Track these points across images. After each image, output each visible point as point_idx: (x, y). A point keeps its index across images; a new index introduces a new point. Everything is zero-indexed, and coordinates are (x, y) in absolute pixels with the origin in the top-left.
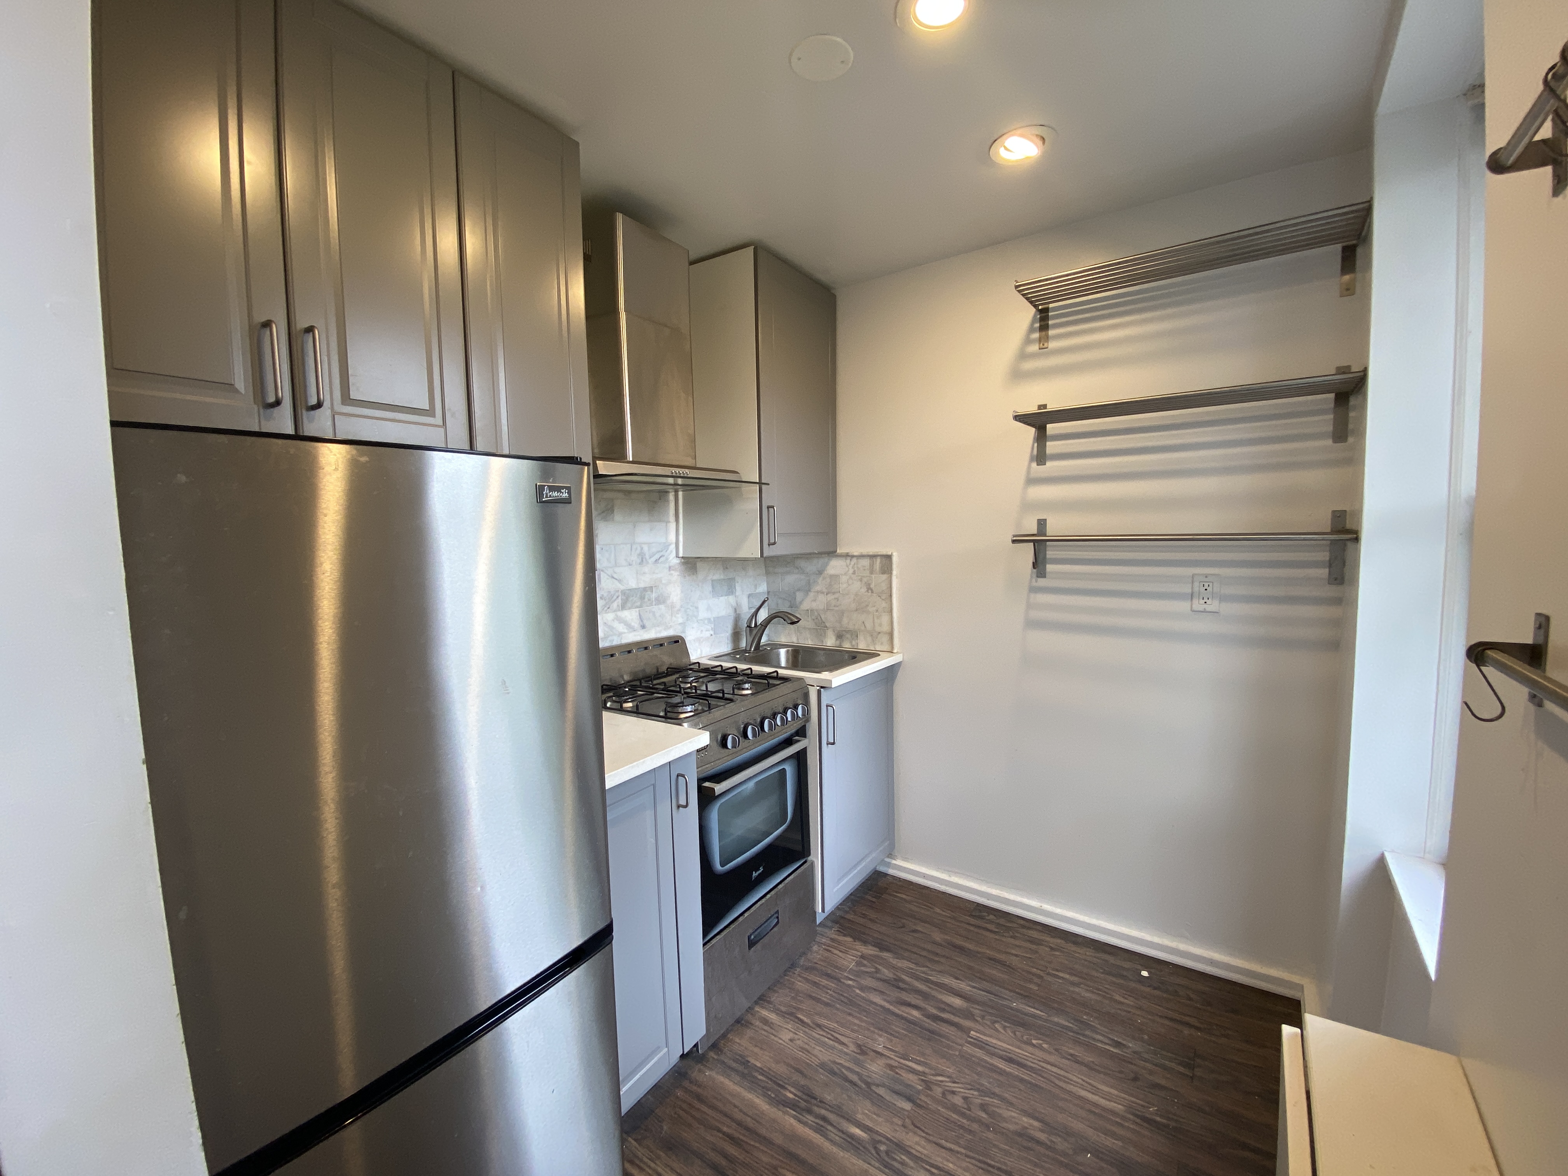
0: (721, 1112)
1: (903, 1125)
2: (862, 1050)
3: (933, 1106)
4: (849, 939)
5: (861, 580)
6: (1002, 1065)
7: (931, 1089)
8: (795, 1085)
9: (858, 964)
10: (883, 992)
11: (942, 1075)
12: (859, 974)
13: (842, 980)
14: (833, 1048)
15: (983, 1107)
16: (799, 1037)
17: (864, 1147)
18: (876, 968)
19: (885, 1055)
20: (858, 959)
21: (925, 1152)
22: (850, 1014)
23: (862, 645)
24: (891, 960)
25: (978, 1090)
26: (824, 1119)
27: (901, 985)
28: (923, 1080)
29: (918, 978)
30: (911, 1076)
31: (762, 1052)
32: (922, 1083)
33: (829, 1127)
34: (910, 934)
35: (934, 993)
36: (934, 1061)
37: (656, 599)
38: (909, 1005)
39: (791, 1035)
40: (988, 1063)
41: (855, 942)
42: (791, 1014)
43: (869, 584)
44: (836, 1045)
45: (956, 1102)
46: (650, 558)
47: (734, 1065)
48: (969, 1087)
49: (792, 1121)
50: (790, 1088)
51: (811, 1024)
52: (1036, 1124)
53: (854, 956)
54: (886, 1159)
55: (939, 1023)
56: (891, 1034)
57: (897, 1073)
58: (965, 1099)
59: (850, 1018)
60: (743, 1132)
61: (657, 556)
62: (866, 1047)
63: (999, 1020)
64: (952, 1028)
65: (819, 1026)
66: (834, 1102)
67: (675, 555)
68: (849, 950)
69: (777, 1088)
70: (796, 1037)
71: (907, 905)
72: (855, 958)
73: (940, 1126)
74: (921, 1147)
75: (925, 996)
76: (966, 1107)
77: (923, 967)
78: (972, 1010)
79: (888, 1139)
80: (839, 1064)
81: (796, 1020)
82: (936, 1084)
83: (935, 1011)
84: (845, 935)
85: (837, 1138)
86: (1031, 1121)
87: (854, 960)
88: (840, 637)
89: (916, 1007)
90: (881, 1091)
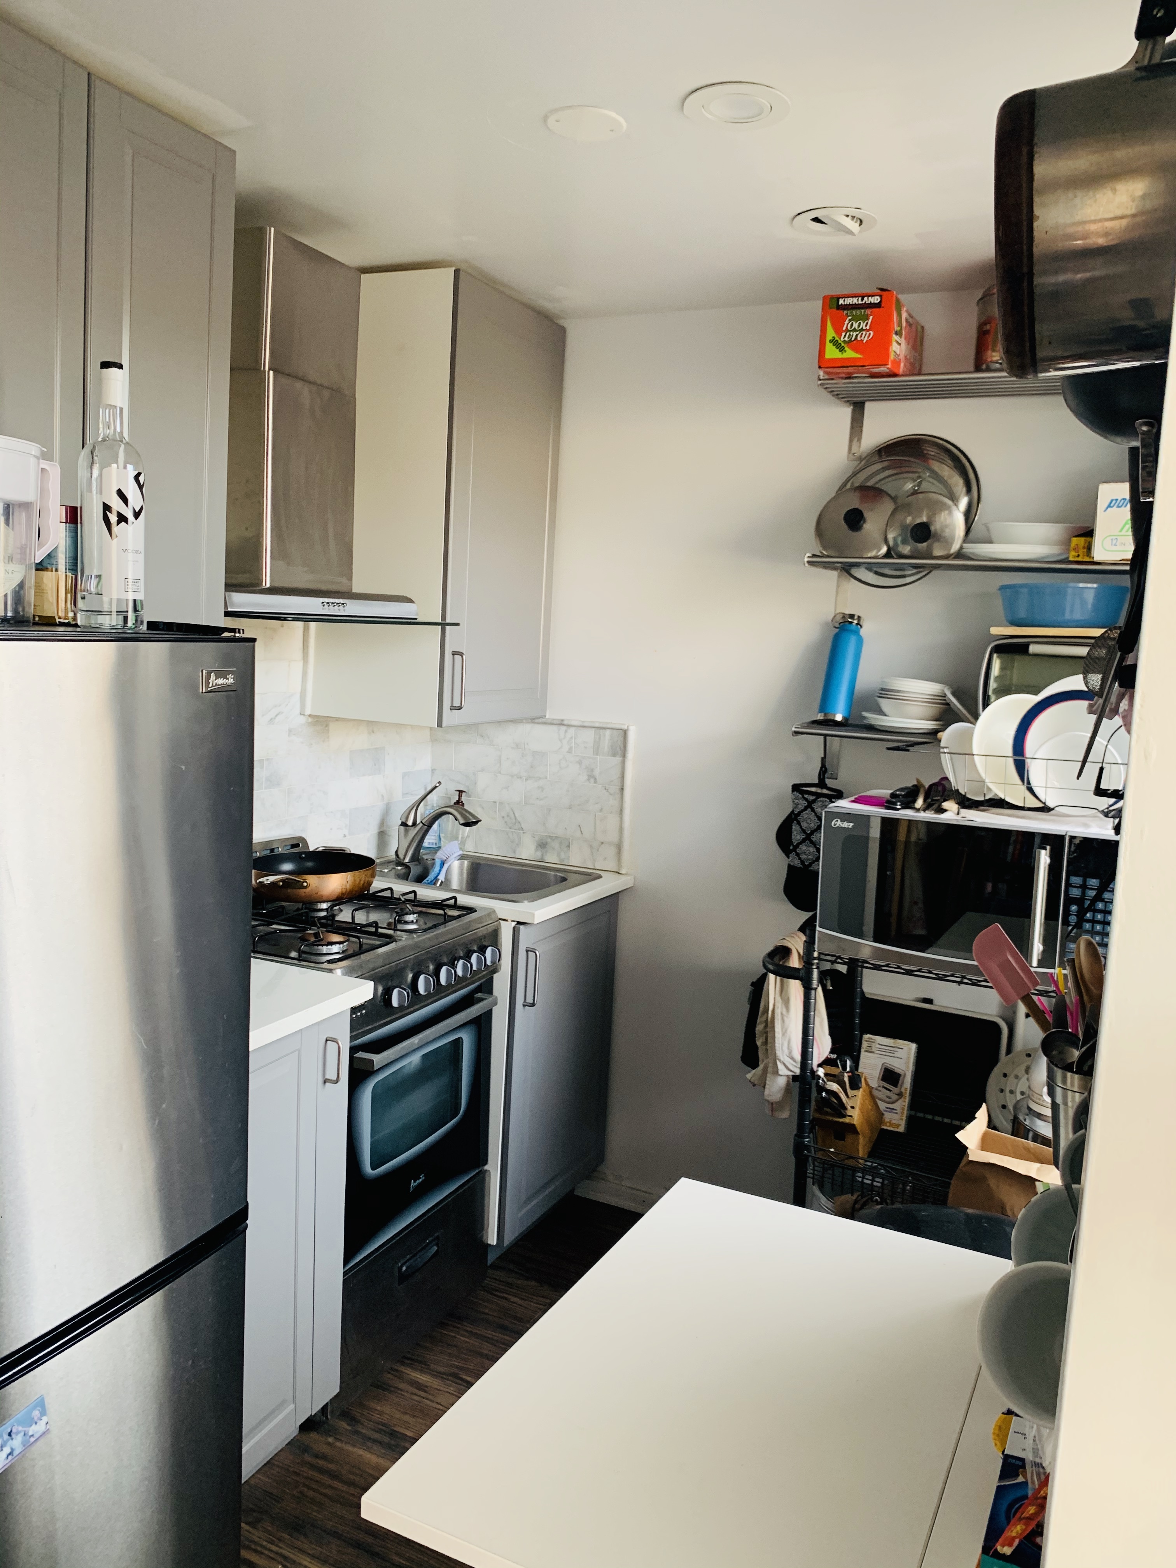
4: (533, 1284)
5: (580, 763)
23: (576, 859)
37: (267, 779)
42: (456, 1376)
43: (592, 770)
47: (377, 1436)
53: (539, 1304)
61: (273, 713)
67: (300, 711)
88: (542, 847)
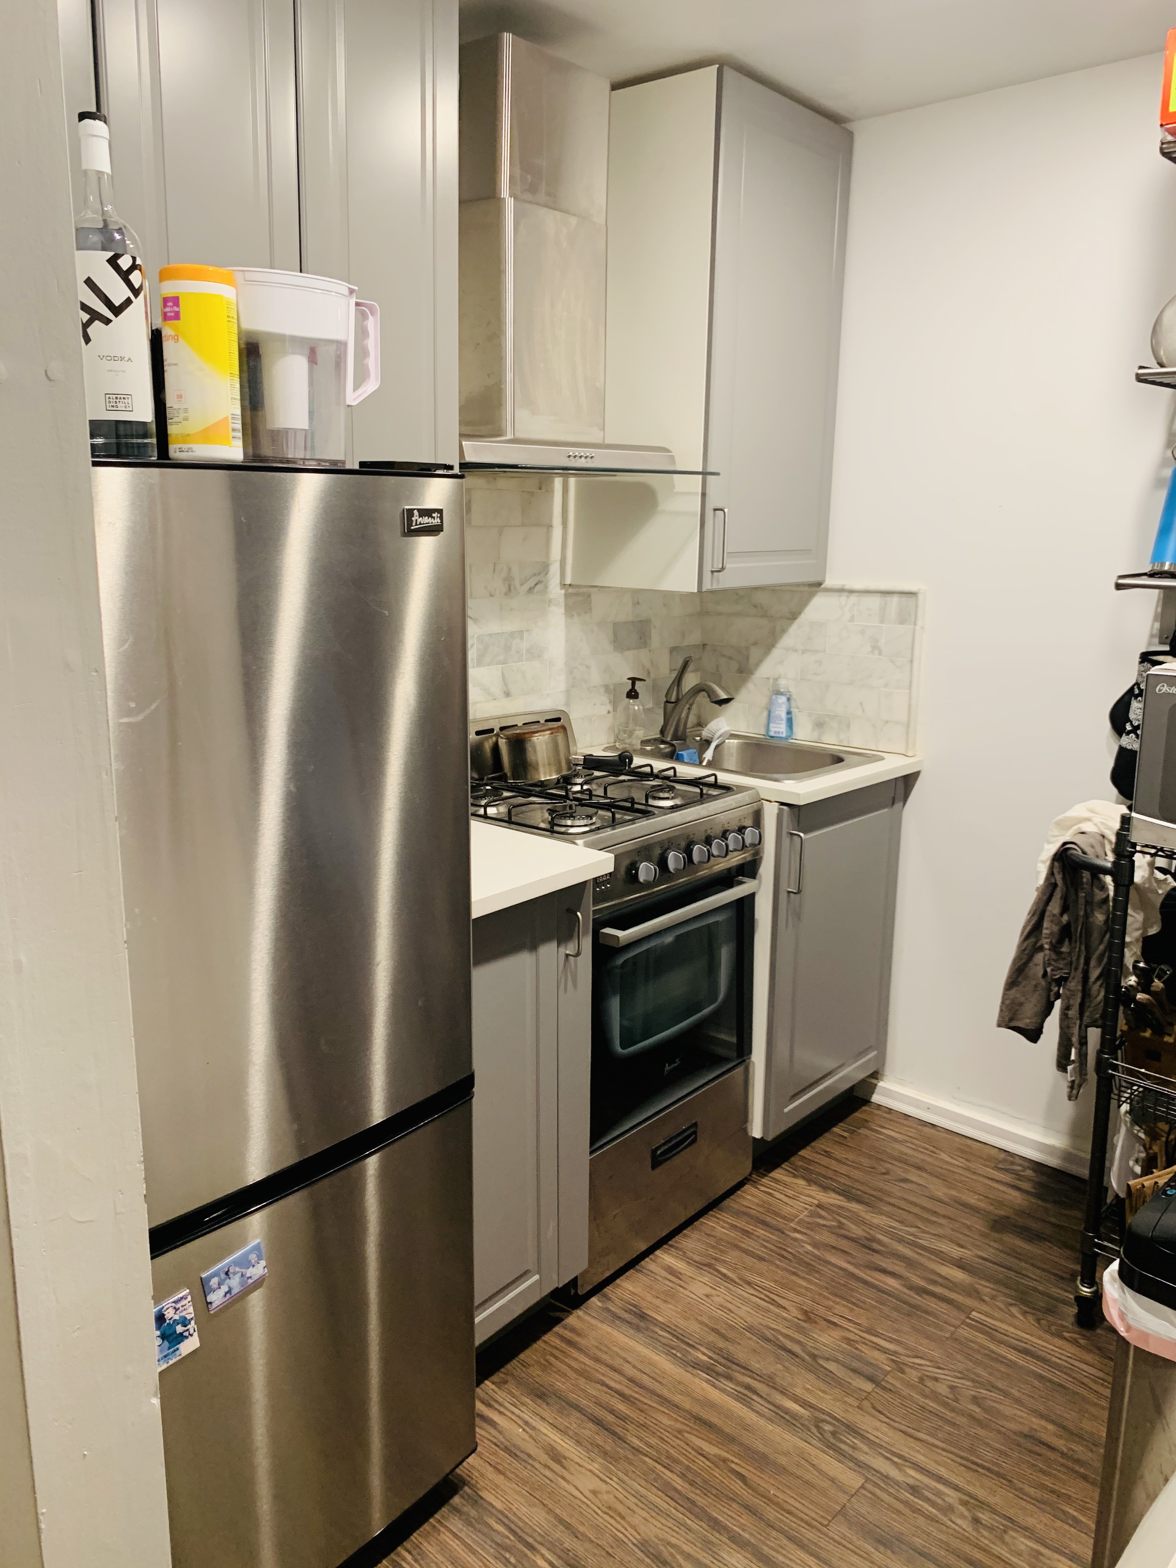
0: (607, 1365)
1: (858, 1407)
2: (808, 1316)
3: (906, 1391)
4: (801, 1182)
5: (863, 633)
6: (1012, 1356)
7: (903, 1372)
8: (711, 1347)
9: (812, 1214)
10: (846, 1252)
11: (921, 1358)
12: (812, 1226)
13: (788, 1232)
14: (768, 1311)
15: (975, 1400)
16: (719, 1293)
17: (803, 1425)
18: (840, 1222)
19: (840, 1326)
20: (812, 1208)
21: (887, 1439)
22: (794, 1274)
23: (856, 741)
24: (863, 1214)
25: (973, 1381)
26: (748, 1388)
27: (875, 1246)
28: (893, 1360)
29: (901, 1240)
30: (876, 1354)
31: (665, 1305)
32: (892, 1364)
33: (755, 1397)
34: (896, 1183)
35: (923, 1260)
36: (911, 1341)
37: (528, 651)
38: (884, 1271)
39: (708, 1290)
40: (994, 1352)
41: (810, 1185)
42: (709, 1265)
43: (876, 640)
44: (771, 1307)
45: (939, 1390)
46: (521, 585)
47: (626, 1316)
48: (960, 1375)
49: (704, 1385)
50: (703, 1349)
51: (738, 1281)
52: (1050, 1427)
53: (806, 1204)
54: (832, 1440)
55: (925, 1296)
56: (854, 1304)
57: (856, 1349)
58: (952, 1388)
59: (794, 1278)
60: (637, 1389)
61: (531, 583)
62: (815, 1314)
63: (1017, 1303)
64: (944, 1305)
65: (749, 1284)
66: (765, 1372)
67: (558, 581)
68: (801, 1196)
69: (684, 1347)
70: (714, 1292)
71: (897, 1146)
72: (807, 1206)
73: (911, 1414)
74: (882, 1433)
75: (910, 1263)
76: (951, 1396)
77: (912, 1226)
78: (977, 1286)
79: (835, 1418)
80: (773, 1329)
81: (716, 1273)
82: (911, 1367)
83: (922, 1283)
84: (795, 1176)
85: (766, 1410)
86: (1044, 1423)
87: (806, 1209)
88: (819, 725)
89: (893, 1274)
90: (832, 1366)
